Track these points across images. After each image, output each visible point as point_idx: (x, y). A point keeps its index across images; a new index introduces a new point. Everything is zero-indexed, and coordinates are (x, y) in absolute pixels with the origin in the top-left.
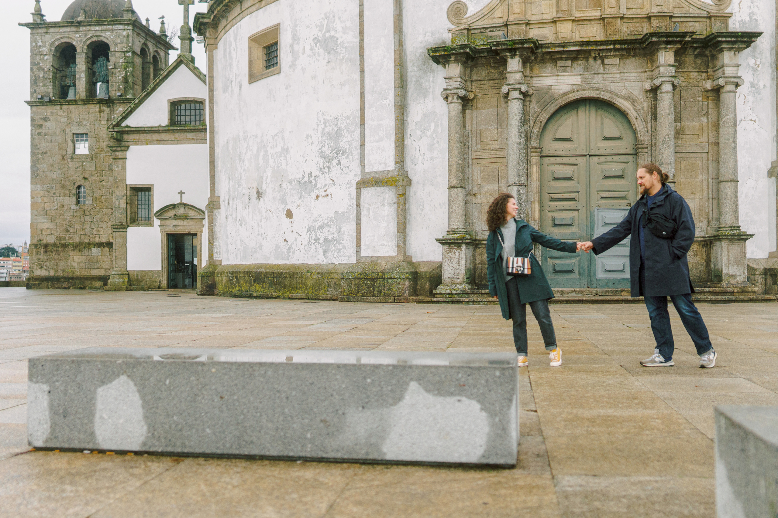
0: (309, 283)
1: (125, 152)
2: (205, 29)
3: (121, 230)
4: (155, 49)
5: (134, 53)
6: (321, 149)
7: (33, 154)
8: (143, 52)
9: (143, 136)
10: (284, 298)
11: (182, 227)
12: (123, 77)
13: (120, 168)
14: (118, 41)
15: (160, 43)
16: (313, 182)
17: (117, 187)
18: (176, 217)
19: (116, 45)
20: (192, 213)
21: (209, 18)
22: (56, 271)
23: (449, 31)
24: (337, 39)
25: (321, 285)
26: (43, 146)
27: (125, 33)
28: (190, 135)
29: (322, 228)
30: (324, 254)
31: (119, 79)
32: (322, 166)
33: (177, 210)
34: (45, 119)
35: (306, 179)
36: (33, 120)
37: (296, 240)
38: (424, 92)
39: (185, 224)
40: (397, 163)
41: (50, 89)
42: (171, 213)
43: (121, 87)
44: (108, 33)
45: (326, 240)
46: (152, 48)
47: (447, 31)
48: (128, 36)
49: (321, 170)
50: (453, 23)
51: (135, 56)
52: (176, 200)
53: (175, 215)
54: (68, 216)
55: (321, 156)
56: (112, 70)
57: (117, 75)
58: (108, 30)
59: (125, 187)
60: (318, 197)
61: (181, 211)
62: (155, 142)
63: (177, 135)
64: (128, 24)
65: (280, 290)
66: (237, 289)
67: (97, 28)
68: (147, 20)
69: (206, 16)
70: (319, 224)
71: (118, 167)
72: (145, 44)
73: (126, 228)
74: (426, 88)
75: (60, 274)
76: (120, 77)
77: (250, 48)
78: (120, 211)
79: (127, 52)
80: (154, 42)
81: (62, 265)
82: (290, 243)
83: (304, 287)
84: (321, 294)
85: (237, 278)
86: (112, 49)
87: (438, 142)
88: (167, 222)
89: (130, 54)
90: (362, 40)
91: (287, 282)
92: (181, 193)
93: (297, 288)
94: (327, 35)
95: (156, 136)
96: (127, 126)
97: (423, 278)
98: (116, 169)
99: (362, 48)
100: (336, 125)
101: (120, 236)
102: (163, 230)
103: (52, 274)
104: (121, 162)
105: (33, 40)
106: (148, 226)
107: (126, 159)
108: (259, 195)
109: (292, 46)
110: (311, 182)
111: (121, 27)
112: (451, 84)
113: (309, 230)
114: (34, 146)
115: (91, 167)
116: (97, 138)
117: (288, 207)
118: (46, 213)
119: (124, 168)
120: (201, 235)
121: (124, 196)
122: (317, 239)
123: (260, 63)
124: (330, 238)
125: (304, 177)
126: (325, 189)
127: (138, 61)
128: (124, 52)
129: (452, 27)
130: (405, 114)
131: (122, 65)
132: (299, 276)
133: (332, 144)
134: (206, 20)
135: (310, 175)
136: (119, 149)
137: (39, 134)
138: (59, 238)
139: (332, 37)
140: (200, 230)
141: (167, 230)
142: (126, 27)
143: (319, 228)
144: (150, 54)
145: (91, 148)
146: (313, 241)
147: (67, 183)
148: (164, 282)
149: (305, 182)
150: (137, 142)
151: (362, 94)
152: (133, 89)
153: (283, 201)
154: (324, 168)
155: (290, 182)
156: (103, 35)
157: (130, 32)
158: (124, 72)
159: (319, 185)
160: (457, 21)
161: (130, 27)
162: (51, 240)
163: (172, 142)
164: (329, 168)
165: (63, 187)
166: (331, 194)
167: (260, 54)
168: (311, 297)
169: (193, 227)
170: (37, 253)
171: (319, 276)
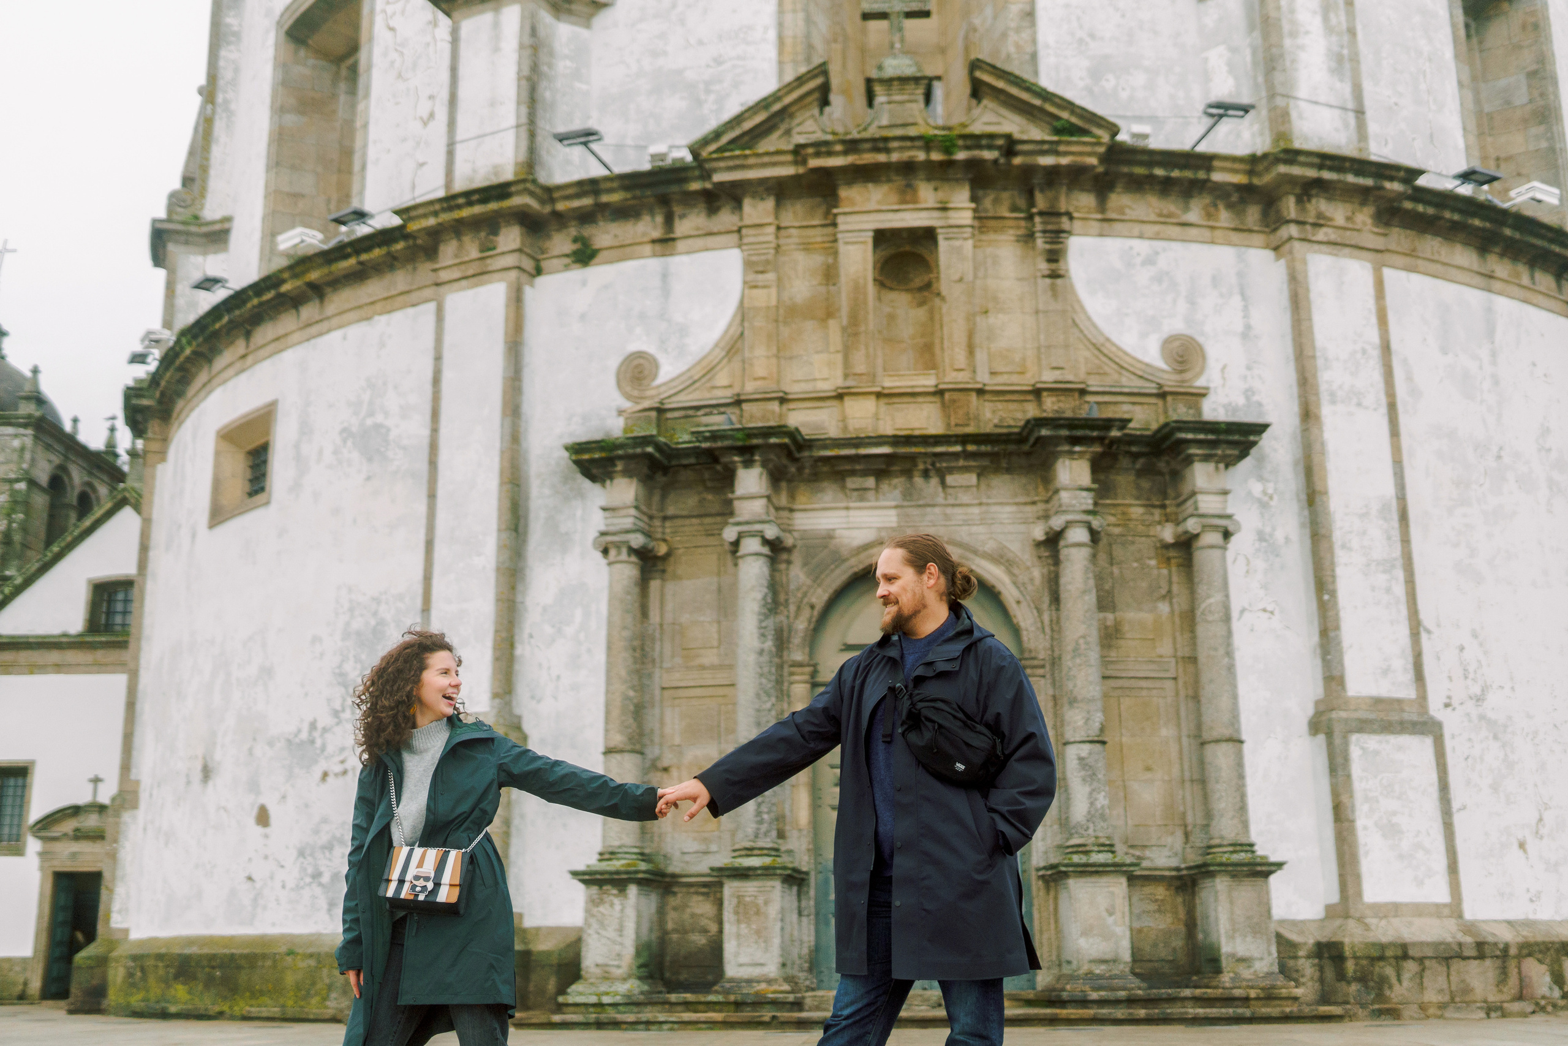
0: (290, 979)
2: (146, 421)
4: (86, 479)
5: (32, 483)
6: (340, 666)
8: (57, 483)
10: (232, 1018)
15: (99, 467)
16: (319, 743)
21: (151, 397)
23: (620, 412)
24: (389, 430)
25: (314, 984)
30: (329, 910)
32: (338, 707)
33: (81, 818)
35: (304, 735)
37: (272, 878)
38: (562, 541)
40: (495, 695)
46: (77, 476)
47: (614, 413)
48: (22, 449)
49: (336, 714)
50: (628, 397)
51: (36, 490)
55: (339, 684)
60: (325, 775)
64: (25, 426)
65: (225, 998)
66: (140, 996)
68: (75, 421)
69: (146, 393)
70: (324, 838)
72: (62, 468)
74: (567, 534)
77: (217, 454)
79: (17, 480)
80: (85, 465)
82: (258, 885)
83: (277, 989)
84: (313, 1007)
85: (143, 969)
87: (589, 651)
89: (22, 486)
90: (435, 430)
91: (243, 977)
93: (262, 993)
94: (369, 422)
95: (54, 656)
97: (543, 967)
99: (433, 447)
100: (375, 614)
108: (207, 773)
109: (297, 446)
110: (312, 742)
111: (10, 430)
112: (616, 521)
113: (301, 853)
117: (262, 800)
122: (317, 875)
123: (237, 485)
125: (299, 731)
126: (341, 758)
127: (40, 501)
129: (627, 405)
130: (520, 587)
132: (269, 963)
133: (363, 657)
134: (145, 402)
135: (313, 726)
139: (378, 426)
144: (73, 487)
146: (308, 880)
148: (36, 984)
149: (302, 743)
151: (429, 545)
152: (21, 557)
153: (254, 786)
154: (343, 710)
155: (271, 744)
157: (29, 441)
159: (330, 749)
160: (636, 393)
161: (30, 431)
167: (237, 466)
168: (290, 1014)
171: (312, 963)
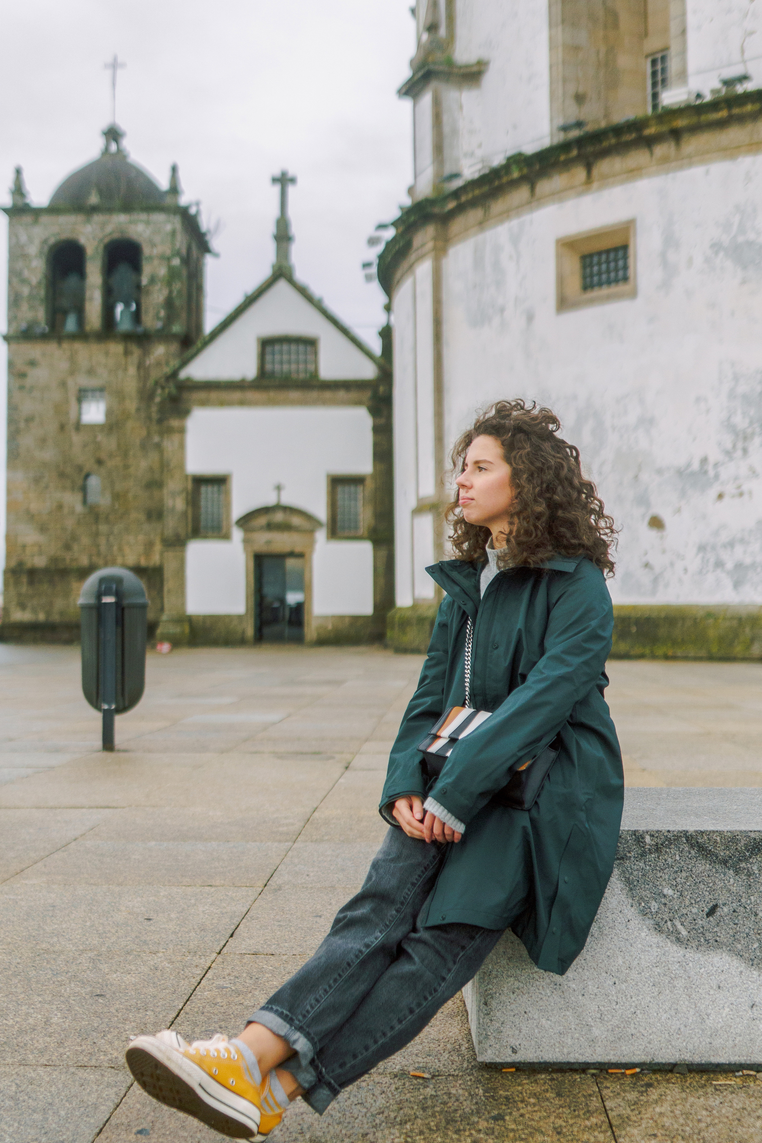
0: (712, 633)
1: (183, 420)
5: (181, 257)
6: (729, 419)
7: (12, 421)
9: (214, 395)
11: (279, 543)
12: (165, 298)
13: (176, 445)
14: (157, 239)
16: (711, 473)
17: (172, 477)
18: (270, 527)
19: (153, 245)
20: (296, 521)
22: (48, 613)
26: (28, 407)
27: (169, 227)
28: (294, 395)
29: (731, 544)
30: (735, 587)
31: (158, 302)
32: (729, 447)
33: (271, 515)
34: (32, 363)
35: (696, 467)
36: (11, 364)
37: (672, 565)
39: (283, 538)
41: (41, 314)
42: (262, 521)
43: (162, 314)
44: (141, 227)
45: (739, 566)
46: (195, 252)
48: (175, 232)
49: (728, 453)
51: (183, 263)
52: (270, 500)
53: (269, 523)
54: (70, 523)
55: (729, 432)
56: (149, 287)
57: (155, 295)
58: (142, 221)
59: (184, 477)
60: (720, 496)
61: (279, 517)
62: (235, 404)
63: (271, 394)
65: (644, 645)
67: (122, 217)
70: (725, 539)
71: (172, 445)
73: (185, 542)
75: (56, 618)
76: (160, 299)
77: (559, 258)
78: (176, 517)
79: (174, 257)
81: (59, 604)
82: (657, 570)
83: (700, 640)
84: (739, 651)
86: (146, 251)
88: (256, 535)
89: (177, 261)
91: (662, 632)
92: (279, 488)
93: (685, 642)
94: (741, 239)
95: (237, 395)
96: (188, 379)
98: (169, 448)
101: (175, 556)
102: (249, 548)
103: (41, 617)
104: (177, 436)
105: (13, 234)
106: (223, 539)
107: (184, 430)
109: (663, 255)
110: (705, 472)
113: (702, 549)
114: (12, 408)
115: (109, 443)
116: (120, 395)
117: (655, 512)
118: (31, 517)
119: (182, 446)
120: (311, 555)
121: (182, 491)
122: (719, 564)
124: (748, 560)
125: (689, 465)
126: (737, 484)
127: (184, 272)
128: (168, 257)
131: (164, 279)
132: (689, 622)
133: (752, 413)
135: (704, 461)
136: (176, 413)
137: (22, 388)
138: (54, 560)
139: (751, 243)
140: (309, 547)
141: (255, 547)
142: (172, 217)
143: (724, 546)
144: (193, 261)
145: (109, 413)
146: (711, 567)
147: (69, 470)
148: (250, 632)
149: (694, 473)
150: (204, 403)
152: (181, 317)
153: (643, 500)
154: (735, 451)
155: (660, 473)
156: (132, 228)
158: (167, 290)
159: (724, 477)
162: (40, 562)
163: (264, 404)
164: (745, 451)
165: (62, 475)
166: (750, 493)
167: (575, 267)
168: (716, 655)
169: (297, 542)
170: (17, 583)
171: (735, 623)
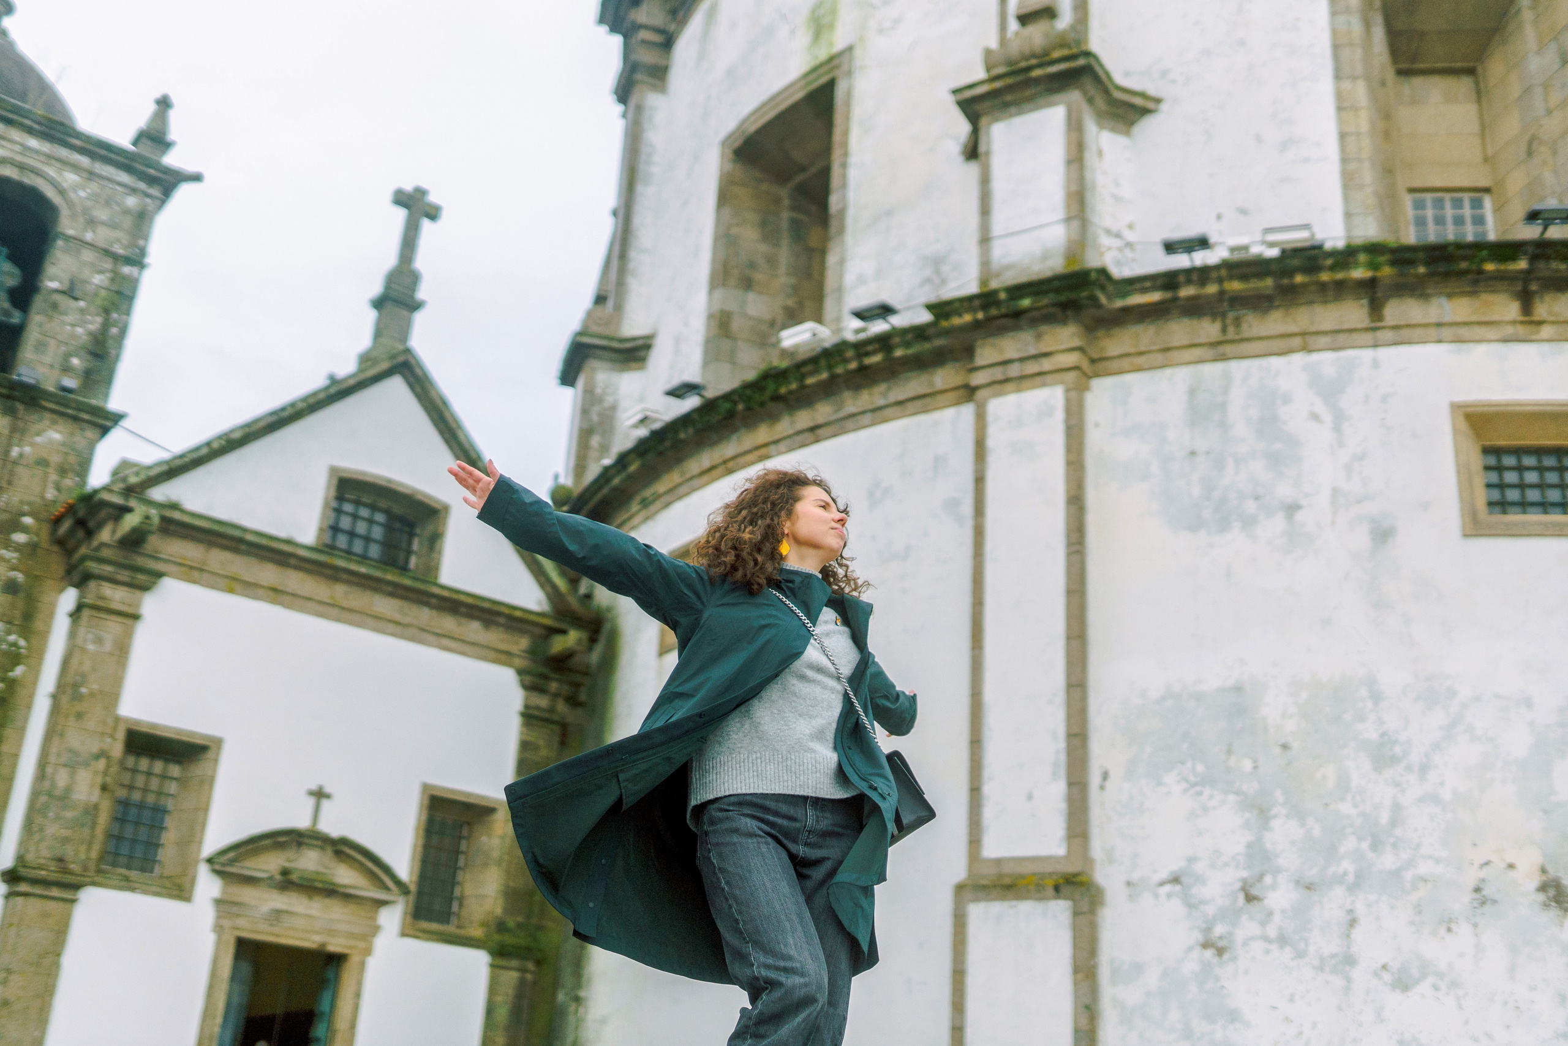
1: (138, 593)
3: (55, 892)
9: (219, 559)
11: (299, 923)
12: (90, 333)
13: (108, 646)
14: (102, 214)
17: (79, 716)
18: (287, 882)
19: (89, 222)
20: (345, 876)
27: (131, 201)
31: (73, 336)
39: (314, 912)
43: (75, 361)
44: (70, 178)
53: (285, 872)
56: (57, 297)
57: (70, 319)
58: (76, 168)
59: (110, 722)
61: (309, 861)
62: (261, 592)
63: (340, 591)
67: (33, 143)
71: (99, 641)
73: (76, 887)
76: (79, 330)
78: (69, 814)
86: (67, 225)
88: (247, 894)
92: (319, 795)
96: (172, 504)
98: (91, 647)
101: (46, 915)
102: (226, 923)
104: (113, 627)
106: (171, 896)
107: (136, 617)
119: (122, 650)
120: (362, 965)
121: (97, 757)
128: (116, 258)
131: (96, 295)
136: (124, 575)
140: (362, 945)
141: (242, 922)
142: (142, 186)
150: (193, 573)
156: (51, 171)
158: (99, 320)
163: (319, 608)
169: (341, 927)
